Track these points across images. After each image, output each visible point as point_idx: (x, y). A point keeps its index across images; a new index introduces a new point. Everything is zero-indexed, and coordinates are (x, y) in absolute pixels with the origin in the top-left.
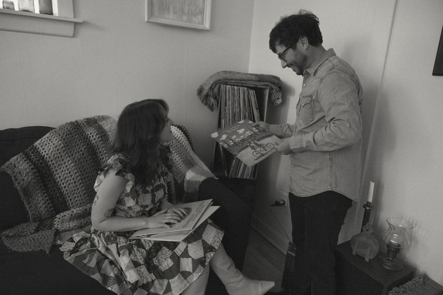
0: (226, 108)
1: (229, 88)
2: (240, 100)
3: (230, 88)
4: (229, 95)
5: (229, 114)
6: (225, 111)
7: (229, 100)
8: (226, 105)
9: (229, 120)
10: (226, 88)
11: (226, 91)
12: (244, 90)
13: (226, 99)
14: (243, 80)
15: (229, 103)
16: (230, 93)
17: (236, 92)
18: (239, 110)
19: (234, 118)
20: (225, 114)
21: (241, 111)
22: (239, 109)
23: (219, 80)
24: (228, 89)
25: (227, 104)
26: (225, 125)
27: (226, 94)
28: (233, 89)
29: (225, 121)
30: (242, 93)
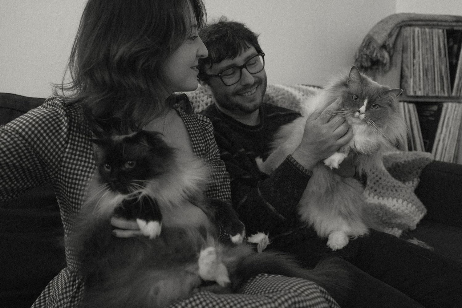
0: (415, 61)
1: (418, 31)
2: (433, 48)
3: (420, 32)
4: (419, 42)
5: (419, 71)
6: (414, 65)
7: (419, 49)
8: (414, 57)
9: (420, 79)
10: (414, 32)
11: (414, 36)
12: (438, 33)
13: (414, 48)
14: (435, 21)
15: (419, 53)
16: (420, 38)
17: (428, 37)
18: (432, 63)
19: (427, 75)
20: (413, 70)
21: (436, 63)
22: (432, 61)
23: (403, 22)
24: (416, 33)
25: (417, 56)
26: (413, 87)
27: (414, 40)
28: (424, 33)
29: (413, 80)
30: (436, 37)
